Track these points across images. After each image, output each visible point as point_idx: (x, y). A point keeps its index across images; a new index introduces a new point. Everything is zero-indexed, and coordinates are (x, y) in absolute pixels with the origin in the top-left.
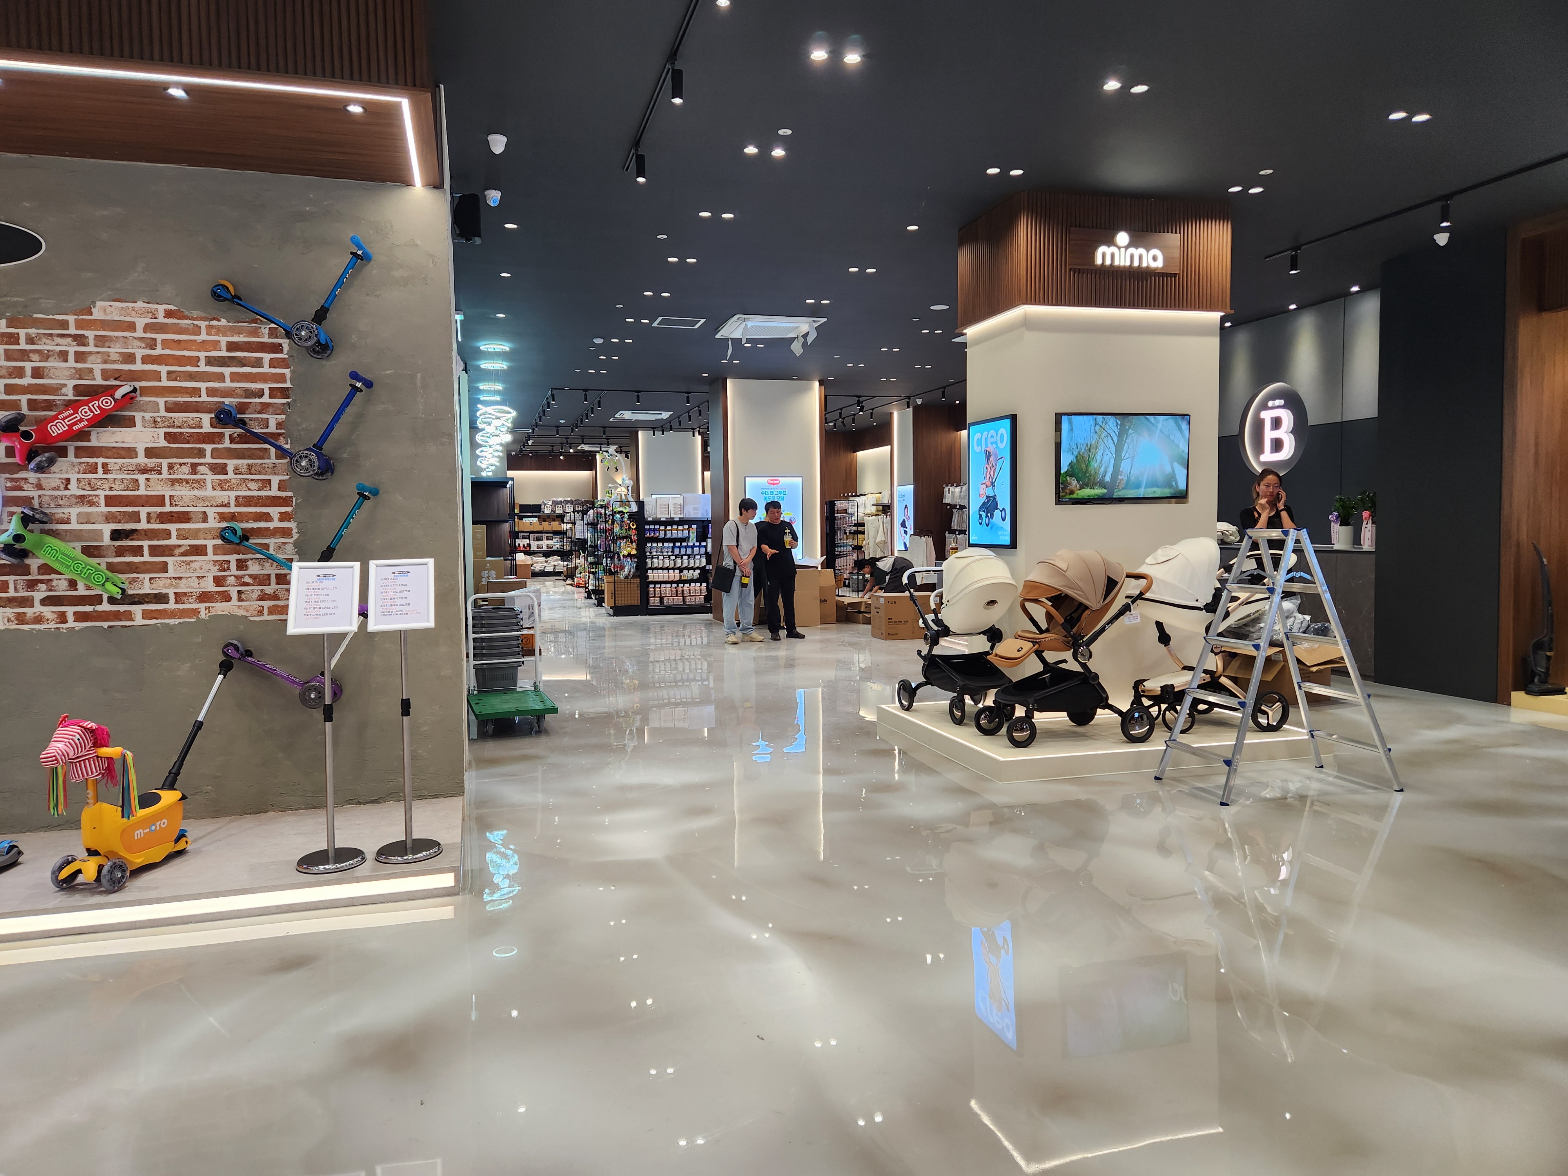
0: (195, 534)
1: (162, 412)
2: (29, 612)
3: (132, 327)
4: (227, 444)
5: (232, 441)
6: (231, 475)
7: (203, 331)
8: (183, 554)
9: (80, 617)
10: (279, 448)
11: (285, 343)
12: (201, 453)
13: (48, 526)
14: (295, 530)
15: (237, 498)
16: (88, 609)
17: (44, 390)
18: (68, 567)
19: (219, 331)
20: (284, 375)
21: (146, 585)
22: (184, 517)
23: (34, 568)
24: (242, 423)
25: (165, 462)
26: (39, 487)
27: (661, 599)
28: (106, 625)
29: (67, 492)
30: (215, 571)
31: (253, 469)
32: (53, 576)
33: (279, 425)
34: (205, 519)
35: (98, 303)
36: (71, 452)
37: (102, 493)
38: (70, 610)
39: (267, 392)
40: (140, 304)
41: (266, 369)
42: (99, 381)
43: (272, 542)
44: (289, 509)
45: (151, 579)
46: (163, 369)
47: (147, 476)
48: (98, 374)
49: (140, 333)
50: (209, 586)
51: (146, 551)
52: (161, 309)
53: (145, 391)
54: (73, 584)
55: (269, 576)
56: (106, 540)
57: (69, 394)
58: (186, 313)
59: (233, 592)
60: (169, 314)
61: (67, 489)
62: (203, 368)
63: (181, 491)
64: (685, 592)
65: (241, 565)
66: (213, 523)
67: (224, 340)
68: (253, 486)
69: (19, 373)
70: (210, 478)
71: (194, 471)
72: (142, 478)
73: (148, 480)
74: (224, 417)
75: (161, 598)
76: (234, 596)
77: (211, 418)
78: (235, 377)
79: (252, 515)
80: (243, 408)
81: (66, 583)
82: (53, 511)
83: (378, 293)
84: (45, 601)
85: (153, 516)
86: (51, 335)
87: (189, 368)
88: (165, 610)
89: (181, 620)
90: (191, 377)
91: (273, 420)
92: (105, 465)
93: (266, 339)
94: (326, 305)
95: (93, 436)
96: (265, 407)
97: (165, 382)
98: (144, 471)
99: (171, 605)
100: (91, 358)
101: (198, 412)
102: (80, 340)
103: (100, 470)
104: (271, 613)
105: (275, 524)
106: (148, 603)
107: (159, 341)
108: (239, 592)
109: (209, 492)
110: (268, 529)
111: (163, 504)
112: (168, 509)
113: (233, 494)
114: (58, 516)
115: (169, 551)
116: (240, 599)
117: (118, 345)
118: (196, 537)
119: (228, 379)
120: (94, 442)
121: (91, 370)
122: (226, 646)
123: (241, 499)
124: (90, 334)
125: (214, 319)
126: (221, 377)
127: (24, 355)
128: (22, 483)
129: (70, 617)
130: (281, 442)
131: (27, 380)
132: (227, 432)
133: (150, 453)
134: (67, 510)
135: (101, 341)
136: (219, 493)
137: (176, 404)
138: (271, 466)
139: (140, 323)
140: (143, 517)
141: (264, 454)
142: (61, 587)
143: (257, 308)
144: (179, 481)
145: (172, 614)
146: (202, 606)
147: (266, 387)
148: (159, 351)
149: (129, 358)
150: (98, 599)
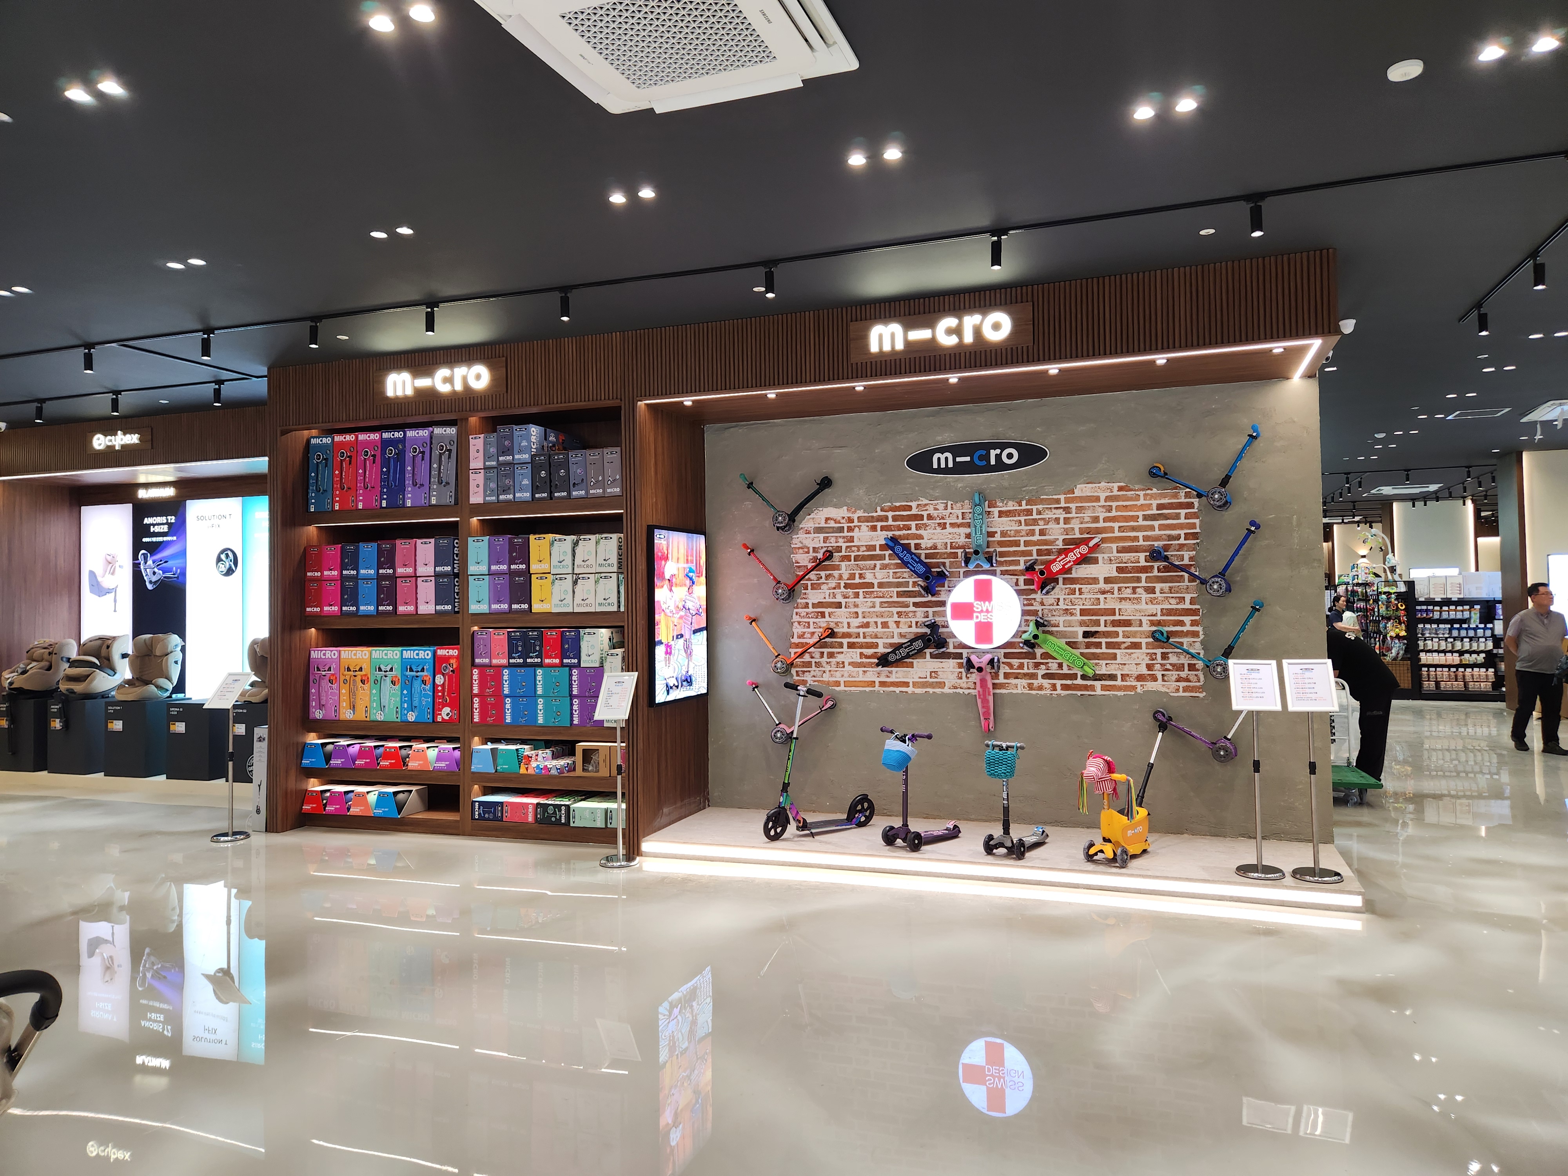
0: (1134, 634)
1: (1115, 554)
2: (1036, 683)
3: (1097, 499)
4: (1155, 573)
5: (1159, 570)
6: (1158, 594)
7: (1142, 498)
8: (1126, 648)
9: (1065, 687)
10: (1191, 574)
11: (1196, 501)
12: (1139, 580)
13: (1047, 629)
14: (1201, 633)
15: (1162, 610)
16: (1069, 682)
17: (1046, 543)
18: (1061, 655)
19: (1152, 497)
20: (1195, 524)
21: (1103, 668)
22: (1128, 623)
23: (1038, 655)
24: (1166, 558)
25: (1116, 586)
26: (1042, 604)
27: (1437, 683)
28: (1079, 693)
29: (1058, 607)
30: (1147, 661)
31: (1173, 590)
32: (1049, 660)
33: (1191, 559)
34: (1141, 625)
35: (1078, 486)
36: (1061, 581)
37: (1078, 608)
38: (1058, 683)
39: (1183, 536)
40: (1103, 484)
41: (1183, 520)
42: (1078, 536)
43: (1185, 640)
44: (1197, 618)
45: (1106, 664)
46: (1116, 525)
47: (1105, 596)
48: (1077, 531)
49: (1102, 503)
50: (1145, 671)
51: (1104, 645)
52: (1116, 486)
53: (1103, 540)
54: (1060, 666)
55: (1183, 664)
56: (1080, 638)
57: (1060, 545)
58: (1131, 487)
59: (1159, 675)
60: (1120, 489)
61: (1058, 605)
62: (1141, 522)
63: (1126, 606)
64: (1467, 678)
65: (1164, 656)
66: (1147, 628)
67: (1155, 503)
68: (1173, 601)
69: (1032, 533)
70: (1144, 596)
71: (1134, 592)
72: (1102, 597)
73: (1105, 598)
74: (1155, 555)
75: (1112, 677)
76: (1160, 678)
77: (1146, 556)
78: (1162, 527)
79: (1172, 622)
80: (1166, 548)
81: (1057, 665)
82: (1049, 619)
83: (1264, 460)
84: (1046, 676)
85: (1108, 622)
86: (1051, 508)
87: (1132, 524)
88: (1115, 685)
89: (1125, 693)
90: (1133, 529)
91: (1187, 555)
92: (1080, 589)
93: (1183, 500)
94: (1229, 474)
95: (1073, 571)
96: (1181, 547)
97: (1117, 534)
98: (1103, 592)
99: (1119, 682)
100: (1073, 521)
101: (1137, 552)
102: (1067, 510)
103: (1077, 592)
104: (1184, 691)
105: (1188, 628)
106: (1105, 680)
107: (1114, 507)
108: (1163, 675)
109: (1143, 606)
110: (1183, 631)
111: (1114, 614)
112: (1117, 617)
113: (1159, 607)
114: (1052, 622)
115: (1117, 646)
116: (1164, 680)
117: (1089, 511)
118: (1134, 637)
119: (1157, 529)
120: (1074, 575)
121: (1073, 529)
122: (1154, 714)
123: (1165, 611)
124: (1073, 506)
125: (1149, 489)
126: (1152, 528)
127: (1035, 522)
128: (1033, 601)
129: (1059, 687)
130: (1193, 570)
131: (1037, 537)
132: (1156, 565)
133: (1107, 580)
134: (1057, 618)
135: (1079, 509)
136: (1150, 606)
137: (1123, 547)
138: (1185, 587)
139: (1103, 496)
140: (1102, 623)
141: (1180, 579)
142: (1054, 668)
143: (1177, 479)
144: (1125, 599)
145: (1119, 688)
146: (1139, 684)
147: (1182, 533)
148: (1114, 513)
149: (1096, 519)
150: (1074, 677)
